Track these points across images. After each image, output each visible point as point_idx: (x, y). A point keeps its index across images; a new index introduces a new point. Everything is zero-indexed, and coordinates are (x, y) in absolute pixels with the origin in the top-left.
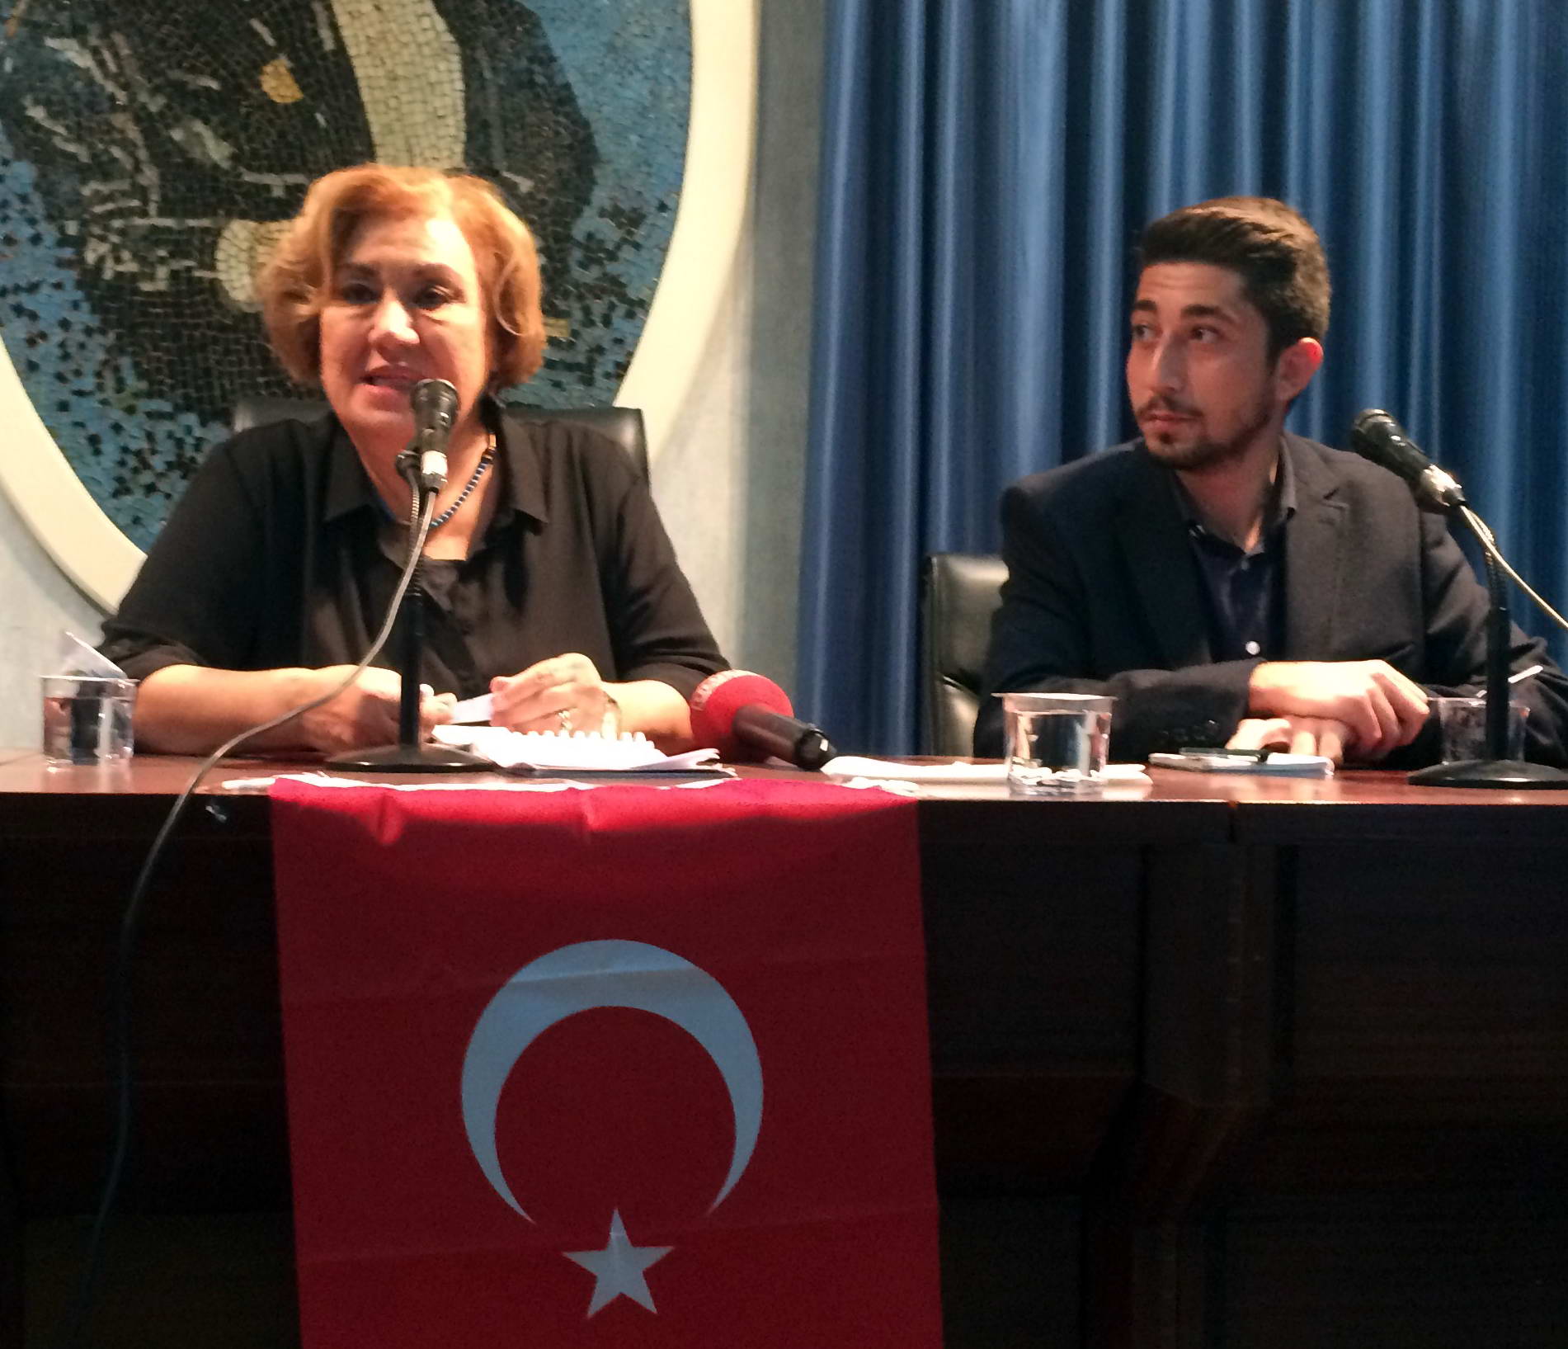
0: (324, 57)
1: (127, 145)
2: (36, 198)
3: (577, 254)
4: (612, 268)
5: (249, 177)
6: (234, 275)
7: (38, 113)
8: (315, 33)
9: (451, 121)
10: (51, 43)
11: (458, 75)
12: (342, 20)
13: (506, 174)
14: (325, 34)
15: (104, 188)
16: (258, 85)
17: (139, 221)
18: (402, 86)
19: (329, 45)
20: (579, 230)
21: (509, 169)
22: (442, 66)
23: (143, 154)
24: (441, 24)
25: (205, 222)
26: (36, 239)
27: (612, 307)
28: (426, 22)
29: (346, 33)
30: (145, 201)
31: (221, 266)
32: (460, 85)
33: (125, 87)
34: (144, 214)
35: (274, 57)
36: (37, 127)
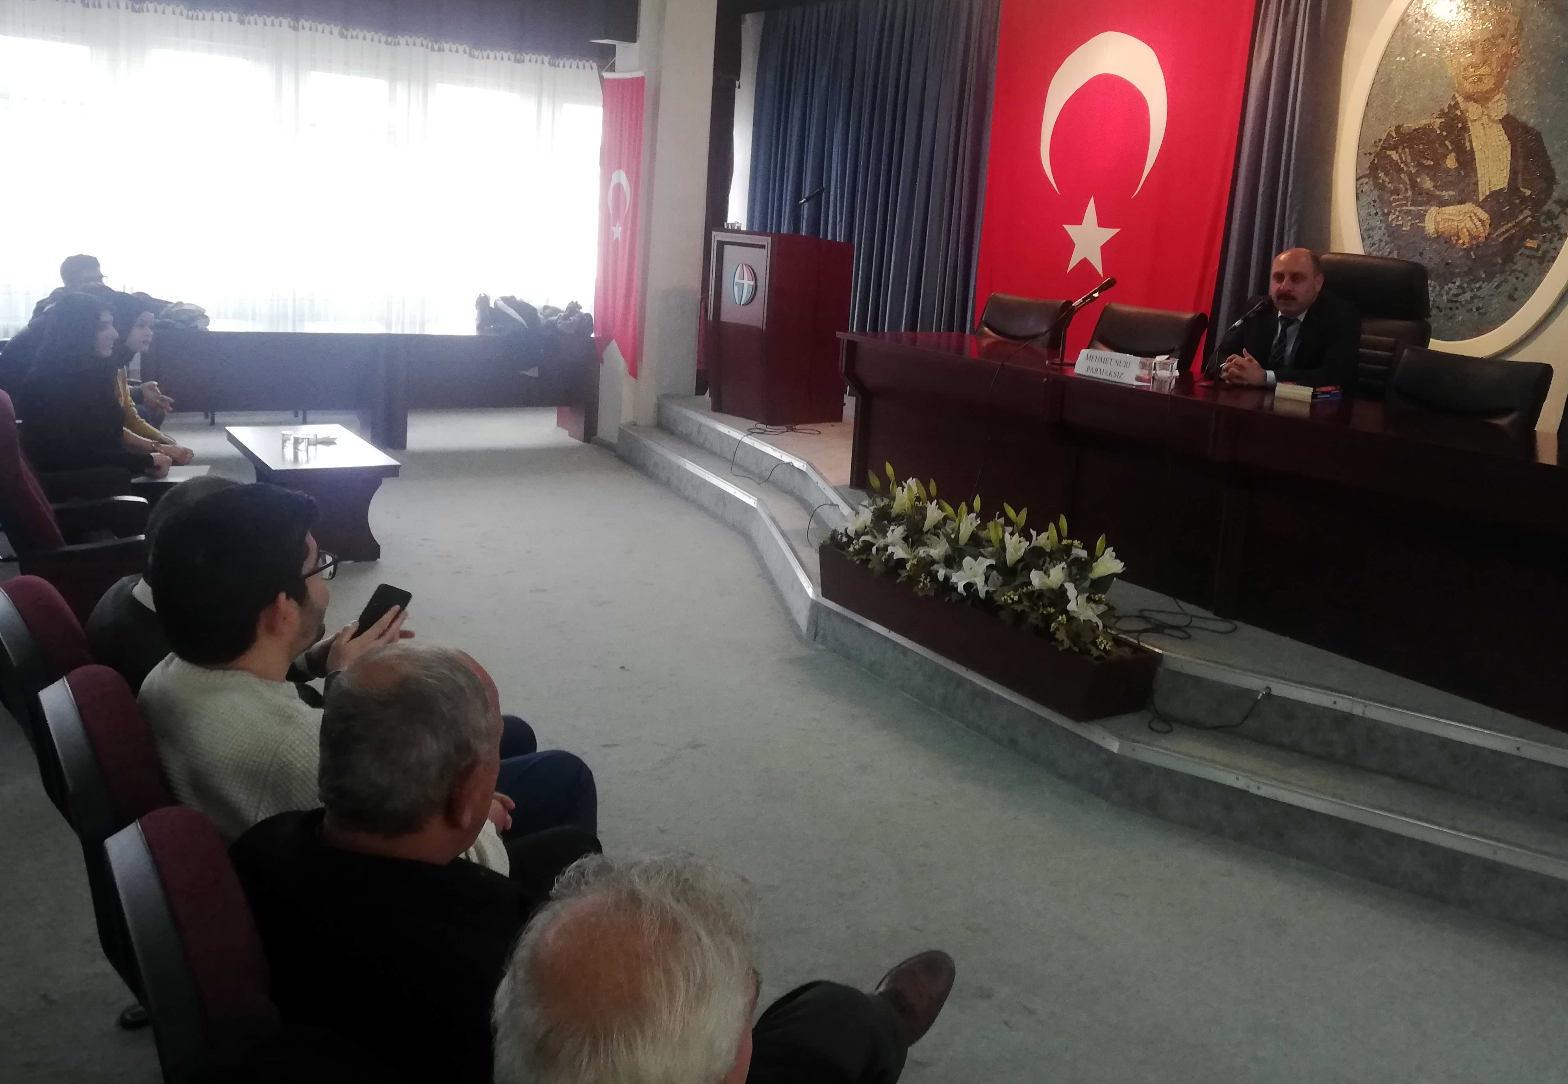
0: (1466, 152)
1: (1405, 184)
2: (1378, 201)
3: (1544, 217)
4: (1555, 222)
5: (1438, 193)
6: (1430, 225)
7: (1382, 174)
8: (1464, 143)
9: (1505, 171)
11: (1509, 155)
12: (1474, 139)
13: (1521, 189)
14: (1467, 144)
15: (1397, 197)
16: (1445, 162)
17: (1404, 208)
18: (1490, 160)
19: (1468, 148)
20: (1546, 208)
21: (1522, 188)
22: (1505, 152)
23: (1409, 187)
24: (1506, 138)
25: (1423, 208)
26: (1376, 214)
27: (1553, 236)
28: (1501, 138)
29: (1474, 144)
30: (1407, 202)
31: (1426, 222)
32: (1509, 159)
33: (1406, 165)
34: (1406, 205)
35: (1451, 153)
36: (1381, 179)
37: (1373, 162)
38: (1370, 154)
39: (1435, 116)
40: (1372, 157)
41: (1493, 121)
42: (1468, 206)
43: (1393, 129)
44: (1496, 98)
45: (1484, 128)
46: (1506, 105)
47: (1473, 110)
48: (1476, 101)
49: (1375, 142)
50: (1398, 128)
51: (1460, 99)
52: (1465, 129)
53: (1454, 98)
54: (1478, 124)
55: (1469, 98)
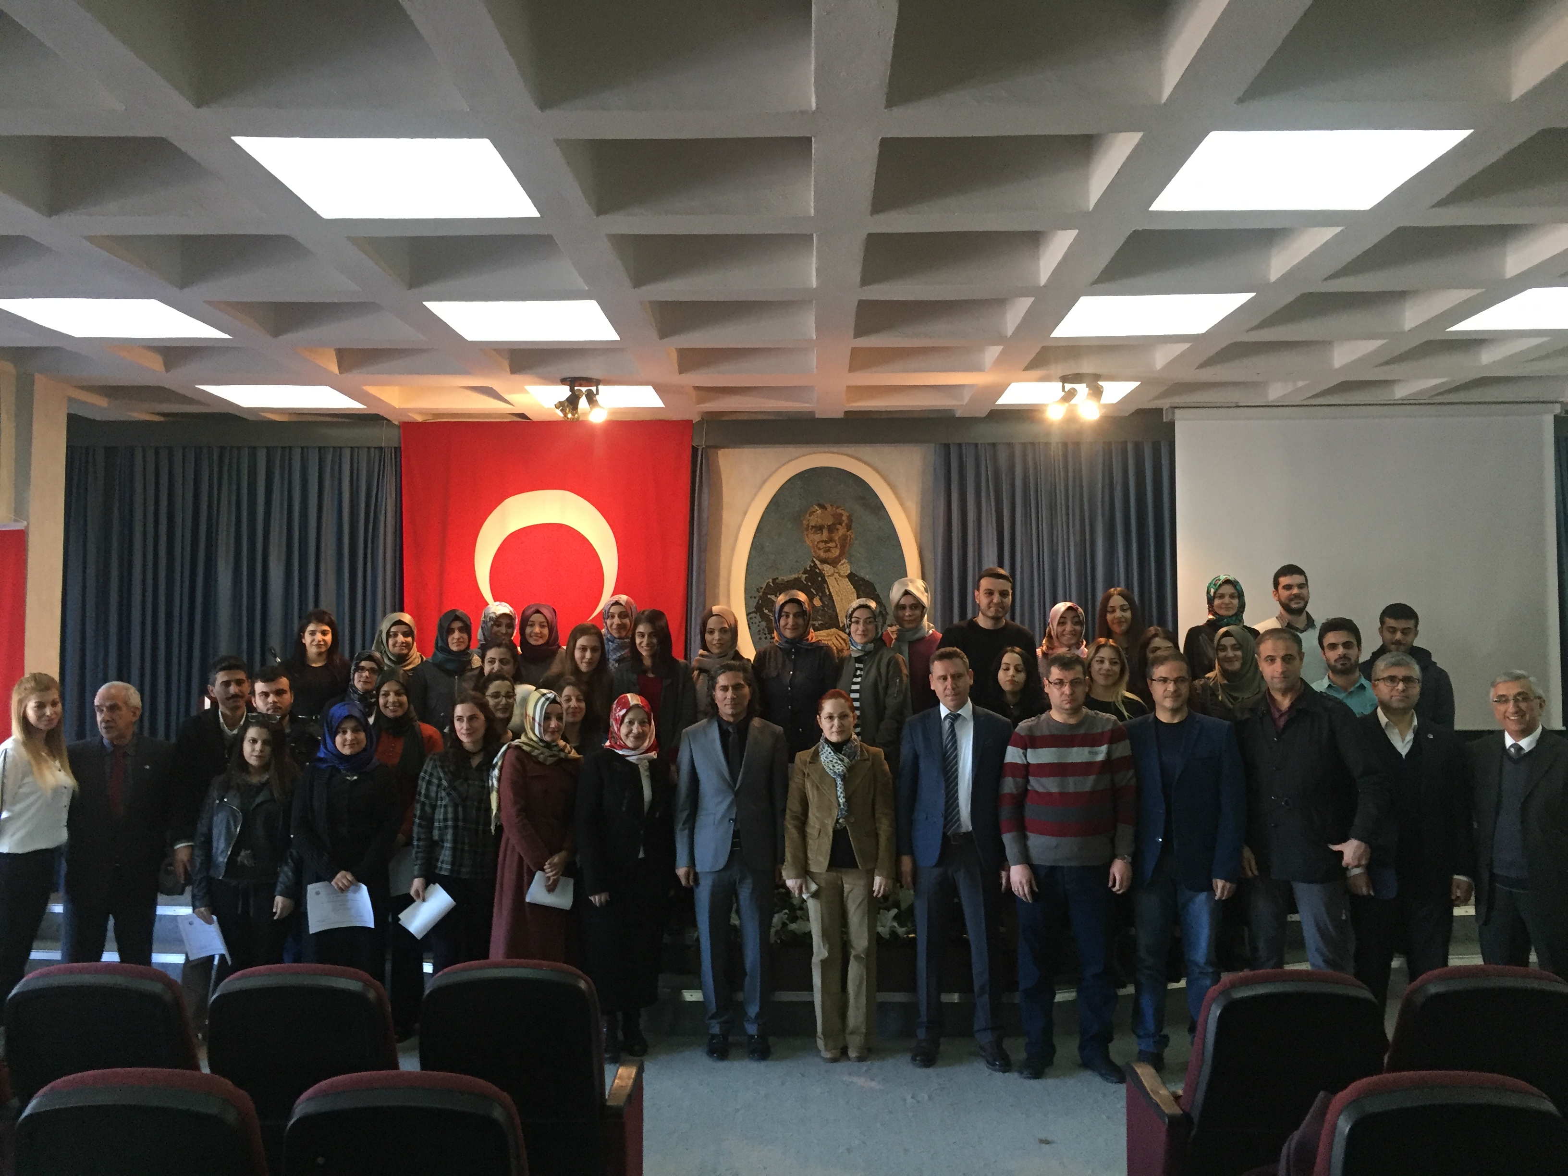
0: (827, 596)
2: (766, 629)
7: (766, 611)
8: (825, 590)
10: (769, 596)
11: (856, 598)
12: (830, 588)
14: (827, 591)
16: (813, 603)
18: (844, 601)
19: (828, 593)
22: (852, 596)
24: (852, 587)
26: (766, 638)
28: (849, 587)
29: (831, 590)
35: (816, 596)
36: (766, 614)
37: (758, 603)
38: (755, 598)
39: (801, 572)
40: (757, 599)
41: (842, 577)
42: (834, 630)
43: (771, 580)
44: (842, 562)
45: (837, 581)
46: (849, 567)
47: (827, 569)
48: (828, 564)
49: (758, 589)
50: (774, 580)
51: (817, 562)
52: (824, 581)
53: (813, 562)
54: (833, 578)
55: (824, 561)
